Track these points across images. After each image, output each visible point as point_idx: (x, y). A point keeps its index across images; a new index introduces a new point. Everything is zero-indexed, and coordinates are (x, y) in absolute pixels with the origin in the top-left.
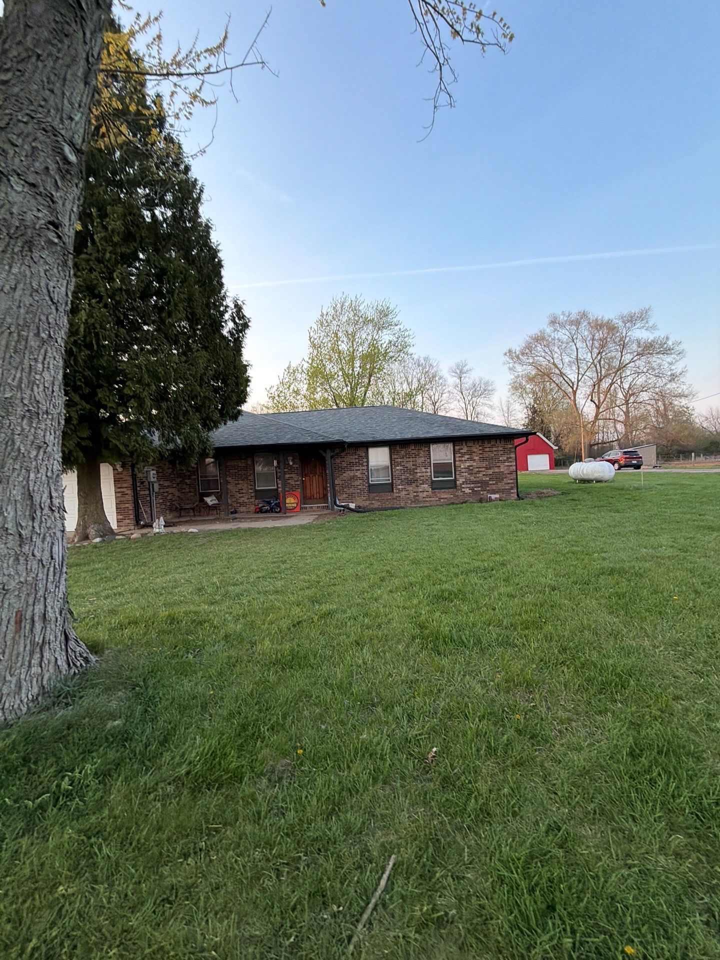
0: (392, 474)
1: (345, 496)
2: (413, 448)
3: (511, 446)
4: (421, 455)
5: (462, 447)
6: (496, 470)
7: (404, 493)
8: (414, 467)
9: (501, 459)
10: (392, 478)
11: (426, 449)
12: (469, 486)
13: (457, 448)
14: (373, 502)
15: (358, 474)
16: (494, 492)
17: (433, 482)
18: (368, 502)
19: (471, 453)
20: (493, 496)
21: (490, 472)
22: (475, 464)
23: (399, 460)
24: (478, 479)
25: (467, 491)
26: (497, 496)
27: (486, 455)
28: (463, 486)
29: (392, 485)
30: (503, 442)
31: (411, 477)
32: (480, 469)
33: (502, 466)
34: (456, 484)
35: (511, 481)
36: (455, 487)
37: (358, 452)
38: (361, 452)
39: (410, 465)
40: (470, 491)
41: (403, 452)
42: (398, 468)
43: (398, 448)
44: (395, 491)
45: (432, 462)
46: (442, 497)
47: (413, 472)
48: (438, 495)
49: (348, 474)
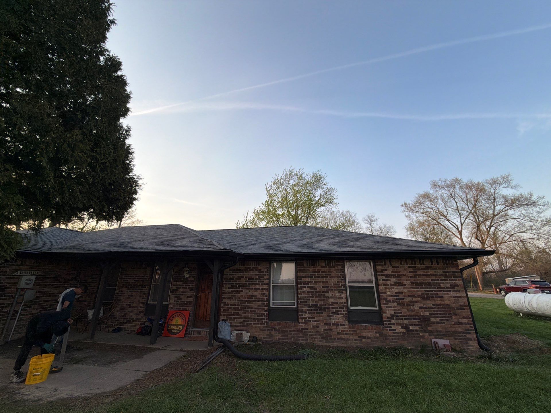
0: (297, 297)
1: (240, 321)
2: (324, 265)
3: (454, 269)
4: (333, 275)
5: (385, 267)
6: (438, 301)
7: (312, 324)
8: (324, 290)
9: (442, 286)
10: (297, 302)
11: (340, 267)
12: (400, 321)
13: (379, 268)
14: (273, 333)
15: (257, 293)
16: (441, 336)
17: (350, 312)
18: (267, 333)
19: (398, 276)
20: (442, 342)
21: (430, 303)
22: (405, 291)
23: (307, 279)
24: (413, 313)
25: (399, 329)
26: (446, 342)
27: (420, 279)
28: (393, 321)
29: (298, 312)
30: (441, 263)
31: (321, 302)
32: (414, 299)
33: (446, 297)
34: (381, 317)
35: (465, 320)
36: (381, 321)
37: (260, 267)
38: (263, 267)
39: (319, 287)
40: (404, 330)
41: (310, 270)
42: (304, 289)
43: (305, 264)
44: (300, 319)
45: (348, 285)
46: (364, 335)
47: (323, 296)
48: (358, 331)
49: (246, 293)
